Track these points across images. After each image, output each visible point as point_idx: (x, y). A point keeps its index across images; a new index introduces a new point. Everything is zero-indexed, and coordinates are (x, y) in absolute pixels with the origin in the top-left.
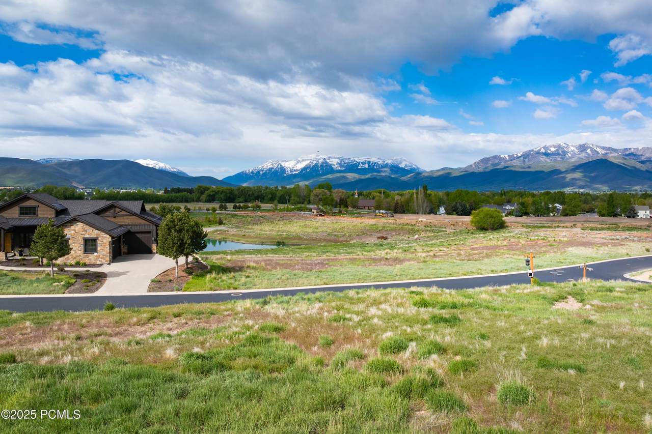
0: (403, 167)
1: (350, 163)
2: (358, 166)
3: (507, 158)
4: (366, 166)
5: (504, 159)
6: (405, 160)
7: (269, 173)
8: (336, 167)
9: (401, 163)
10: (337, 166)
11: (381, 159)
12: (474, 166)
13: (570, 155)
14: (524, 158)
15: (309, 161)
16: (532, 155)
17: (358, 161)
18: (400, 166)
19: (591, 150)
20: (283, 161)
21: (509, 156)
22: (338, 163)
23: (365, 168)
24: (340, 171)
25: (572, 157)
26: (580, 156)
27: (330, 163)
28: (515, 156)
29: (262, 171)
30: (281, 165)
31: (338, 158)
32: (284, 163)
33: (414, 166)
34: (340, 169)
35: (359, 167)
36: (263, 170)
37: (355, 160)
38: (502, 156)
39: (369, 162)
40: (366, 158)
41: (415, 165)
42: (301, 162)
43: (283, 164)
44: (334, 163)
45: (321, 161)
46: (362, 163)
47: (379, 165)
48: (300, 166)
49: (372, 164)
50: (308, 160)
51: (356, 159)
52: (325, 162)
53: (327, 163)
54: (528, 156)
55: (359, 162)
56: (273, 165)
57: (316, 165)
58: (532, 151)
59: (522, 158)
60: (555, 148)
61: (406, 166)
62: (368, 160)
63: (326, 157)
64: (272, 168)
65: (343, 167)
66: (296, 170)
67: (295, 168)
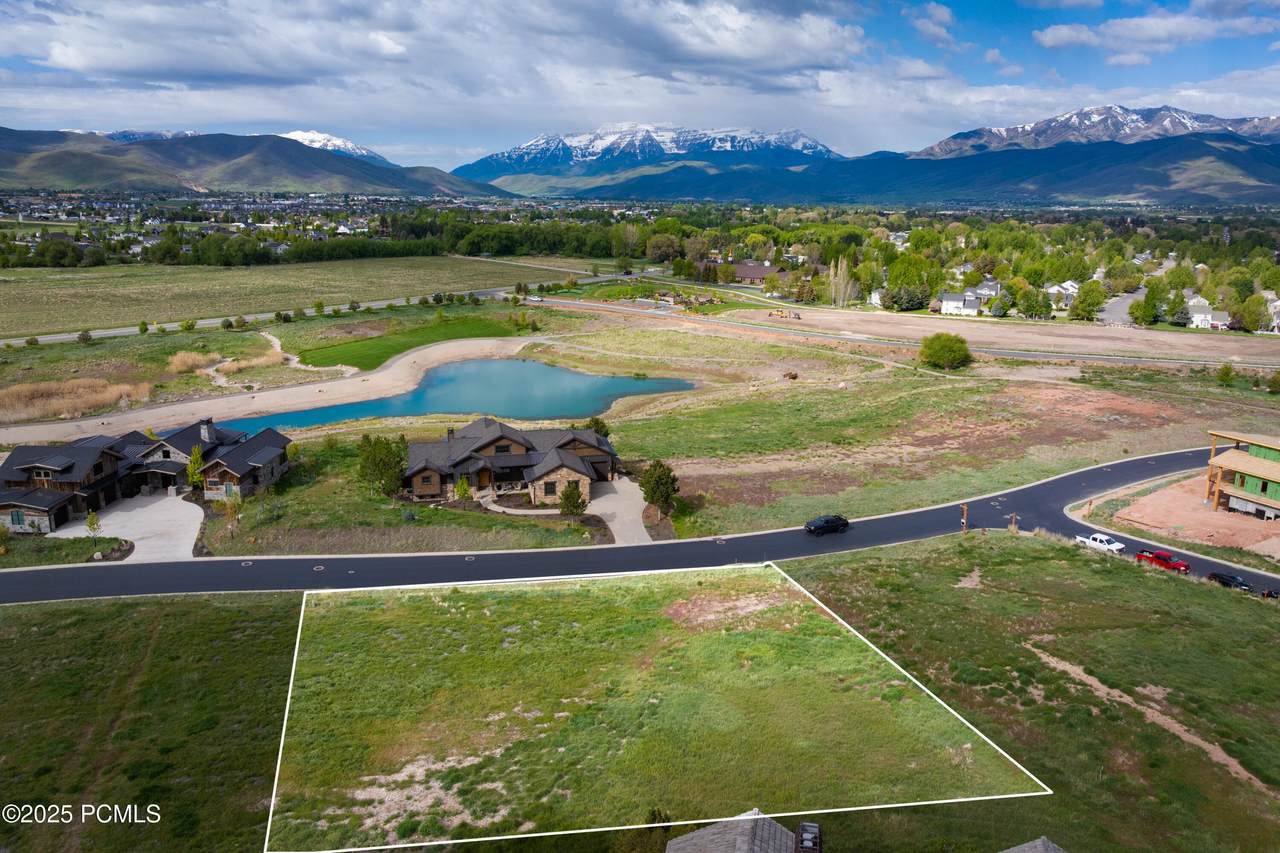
0: (800, 148)
1: (697, 139)
2: (713, 146)
3: (1004, 134)
4: (728, 146)
5: (998, 136)
6: (803, 136)
7: (541, 158)
8: (670, 148)
9: (795, 140)
10: (671, 145)
11: (758, 133)
12: (937, 150)
13: (1127, 130)
14: (1036, 135)
15: (617, 136)
16: (1053, 129)
17: (713, 136)
18: (794, 146)
19: (1171, 122)
20: (567, 136)
21: (1008, 130)
22: (673, 141)
23: (726, 150)
24: (676, 157)
25: (1132, 135)
26: (1149, 132)
27: (657, 138)
28: (1020, 130)
29: (528, 154)
30: (564, 144)
31: (674, 130)
32: (570, 138)
33: (820, 148)
34: (676, 151)
35: (714, 149)
36: (530, 153)
37: (705, 134)
38: (994, 130)
39: (733, 139)
40: (729, 129)
41: (823, 146)
42: (601, 138)
43: (569, 142)
44: (666, 140)
45: (640, 136)
46: (720, 140)
47: (752, 144)
48: (600, 146)
49: (739, 142)
50: (614, 133)
51: (709, 132)
52: (648, 137)
53: (652, 140)
54: (1044, 131)
55: (714, 139)
56: (548, 144)
57: (631, 144)
58: (1054, 120)
59: (1033, 135)
60: (1100, 115)
61: (805, 147)
62: (732, 134)
63: (650, 128)
64: (548, 150)
65: (683, 147)
66: (593, 154)
67: (591, 150)
